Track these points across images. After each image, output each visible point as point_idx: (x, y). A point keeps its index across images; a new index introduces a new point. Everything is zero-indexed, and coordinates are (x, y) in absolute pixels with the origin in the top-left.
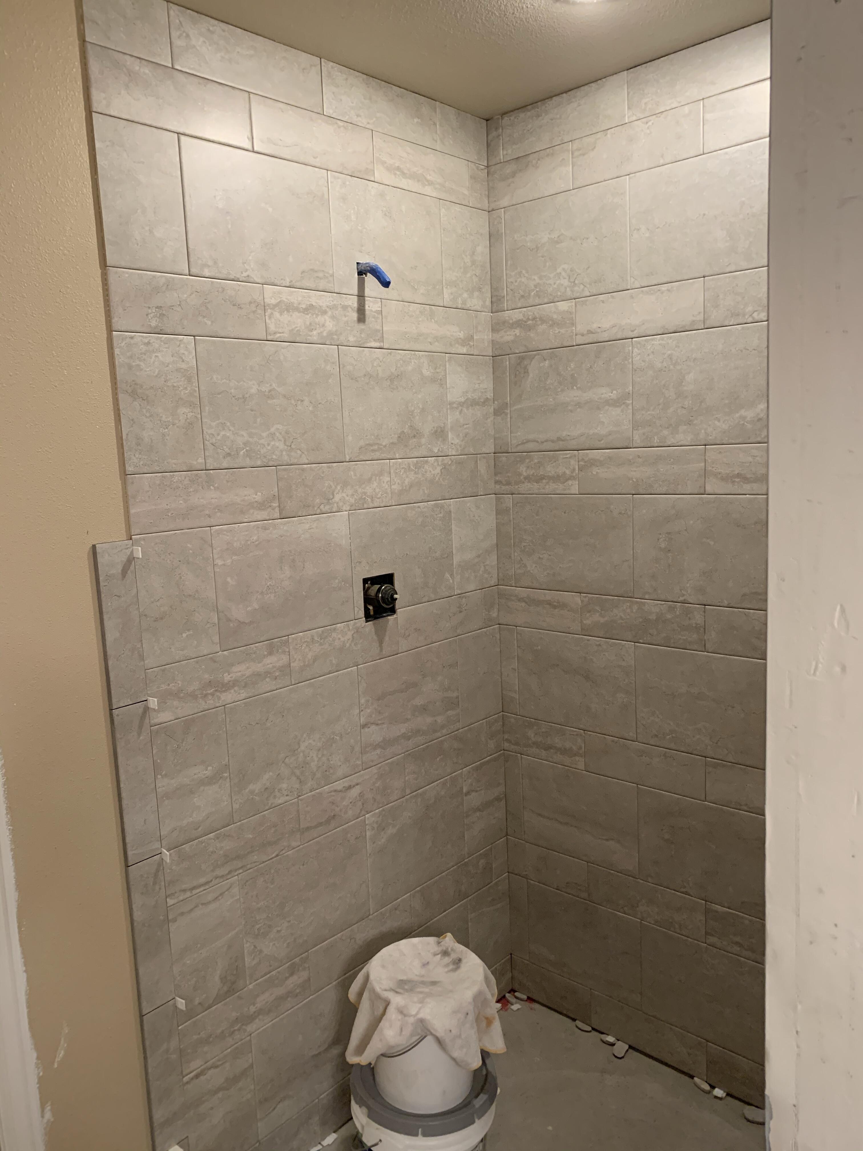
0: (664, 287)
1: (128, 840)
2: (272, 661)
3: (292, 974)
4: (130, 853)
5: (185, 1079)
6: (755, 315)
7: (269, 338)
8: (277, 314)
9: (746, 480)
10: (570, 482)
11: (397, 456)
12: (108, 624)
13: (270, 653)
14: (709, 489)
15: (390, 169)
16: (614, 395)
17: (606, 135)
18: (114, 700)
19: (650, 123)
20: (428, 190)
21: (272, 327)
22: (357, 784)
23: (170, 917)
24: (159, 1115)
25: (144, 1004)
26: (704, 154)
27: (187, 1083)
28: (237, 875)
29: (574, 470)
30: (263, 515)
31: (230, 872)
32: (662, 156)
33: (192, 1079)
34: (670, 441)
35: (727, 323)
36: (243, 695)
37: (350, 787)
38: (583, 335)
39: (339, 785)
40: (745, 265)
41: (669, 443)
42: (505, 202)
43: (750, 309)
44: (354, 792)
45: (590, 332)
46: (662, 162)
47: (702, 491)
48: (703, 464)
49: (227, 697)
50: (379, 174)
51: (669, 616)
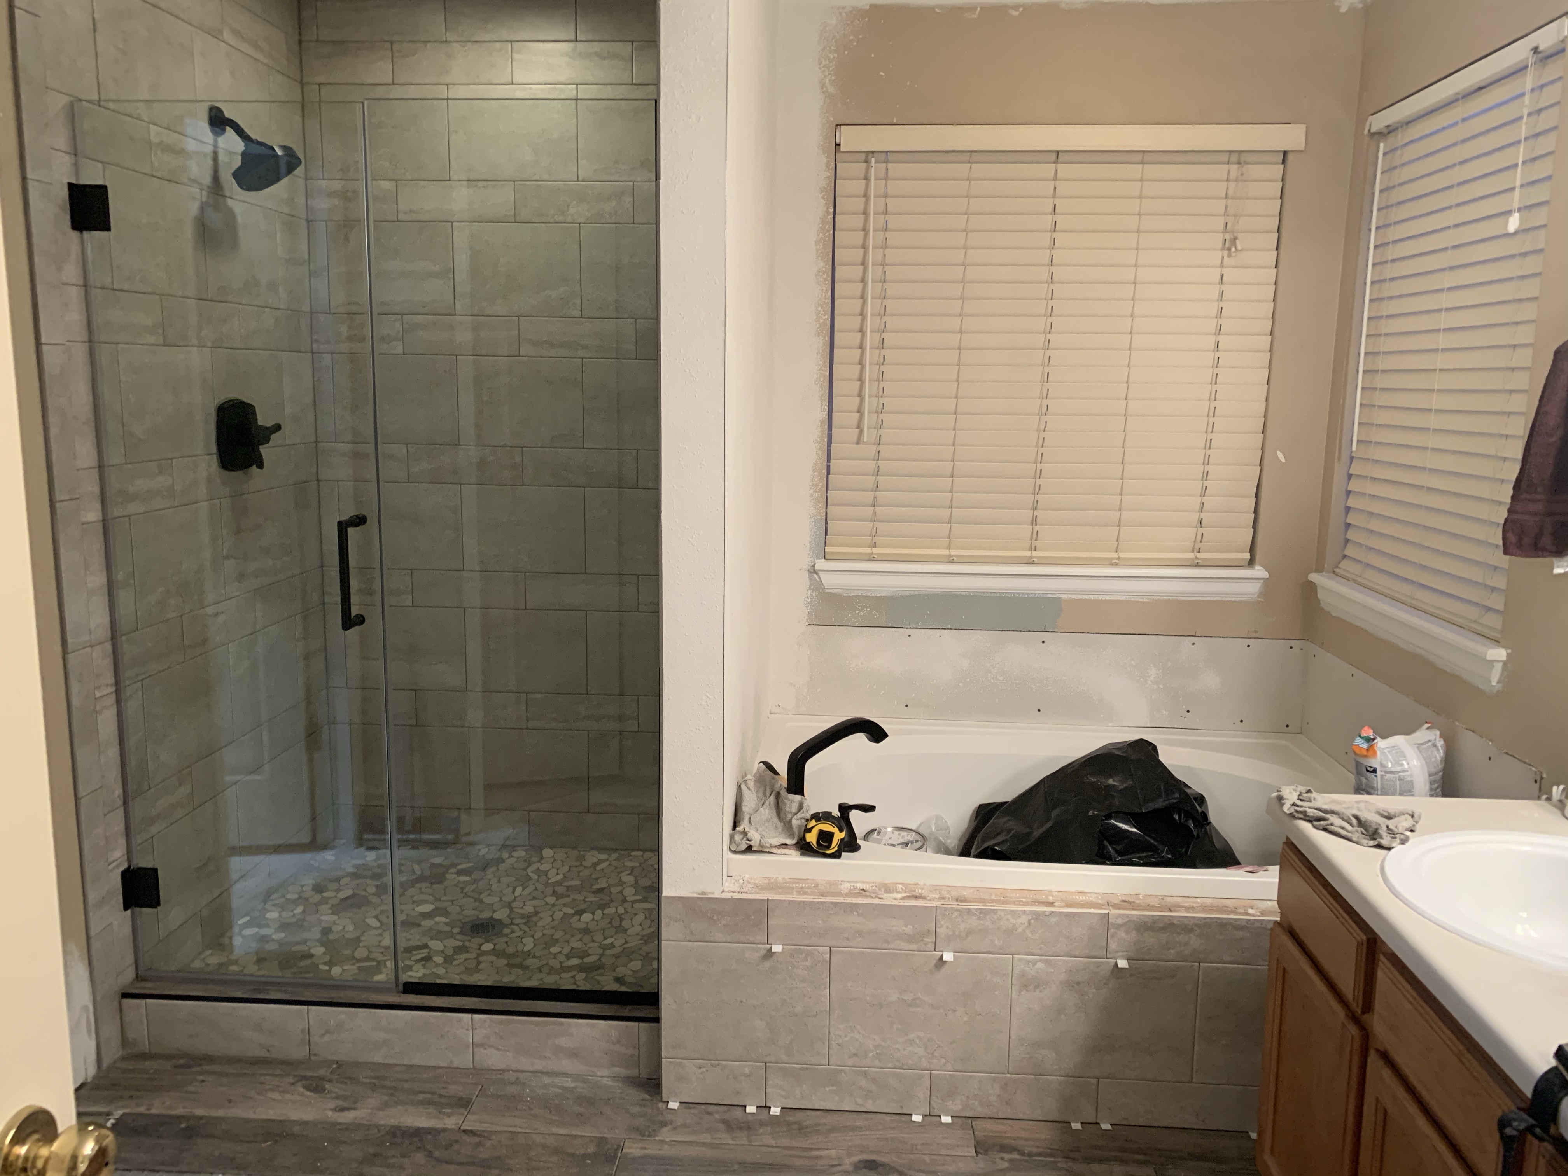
0: (481, 184)
1: (69, 627)
2: (162, 481)
3: (180, 785)
4: (70, 641)
5: (111, 867)
6: (556, 217)
7: (155, 174)
8: (159, 153)
9: (552, 345)
10: (395, 343)
11: (244, 302)
12: (53, 420)
13: (160, 473)
14: (522, 352)
15: (235, 32)
16: (437, 268)
17: (426, 46)
18: (57, 493)
19: (466, 48)
20: (259, 56)
21: (156, 164)
22: (223, 613)
23: (98, 709)
24: (92, 897)
25: (81, 788)
26: (512, 84)
27: (112, 871)
28: (142, 680)
29: (399, 332)
30: (152, 340)
31: (137, 675)
32: (478, 77)
33: (114, 868)
34: (488, 312)
35: (533, 220)
36: (143, 510)
37: (217, 615)
38: (405, 213)
39: (210, 610)
40: (546, 177)
41: (488, 313)
42: (321, 79)
43: (552, 212)
44: (221, 619)
45: (412, 211)
46: (477, 81)
47: (517, 353)
48: (517, 332)
49: (133, 508)
50: (227, 35)
51: (491, 458)
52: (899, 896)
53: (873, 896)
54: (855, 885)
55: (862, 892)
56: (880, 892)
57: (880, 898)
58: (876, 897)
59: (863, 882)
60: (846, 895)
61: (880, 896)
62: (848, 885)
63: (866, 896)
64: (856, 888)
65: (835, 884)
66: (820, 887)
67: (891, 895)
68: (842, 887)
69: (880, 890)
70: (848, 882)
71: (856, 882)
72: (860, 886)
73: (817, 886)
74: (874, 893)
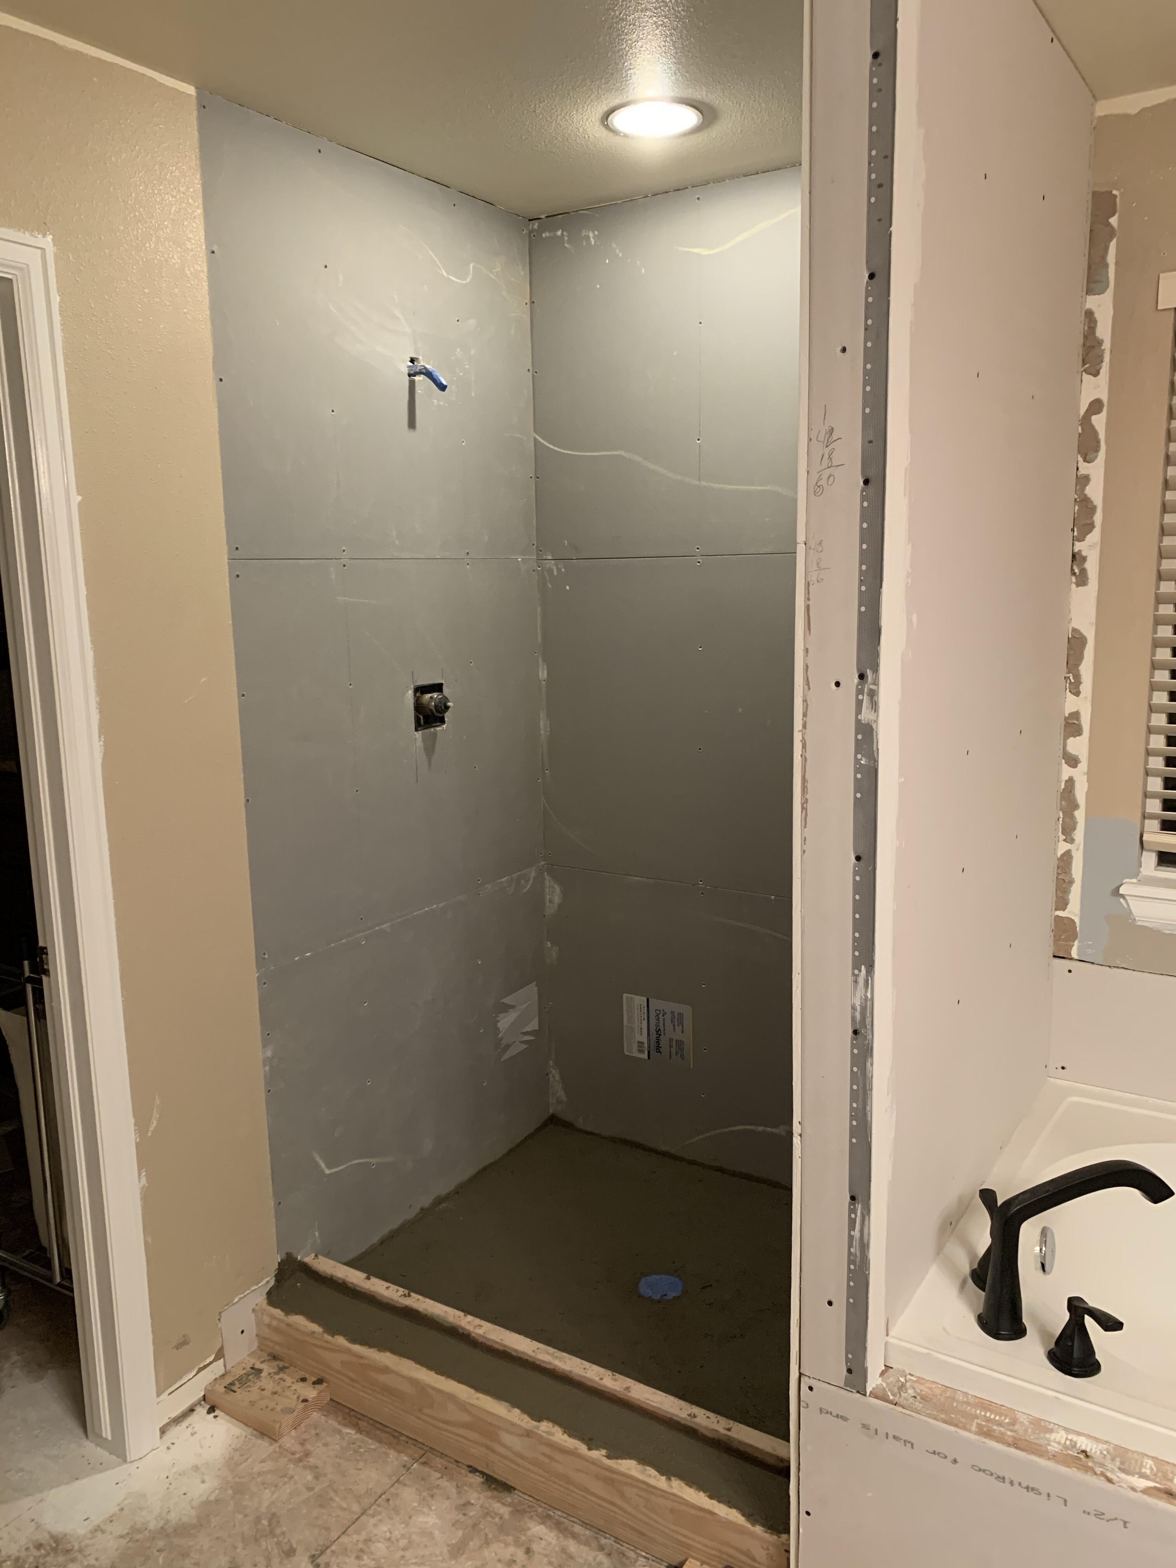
52: (1143, 1483)
53: (1098, 1470)
54: (1075, 1438)
55: (1082, 1456)
56: (1110, 1466)
57: (1110, 1480)
58: (1103, 1474)
59: (1088, 1436)
60: (1054, 1457)
61: (1109, 1474)
62: (1060, 1436)
63: (1087, 1469)
64: (1074, 1445)
65: (1041, 1426)
66: (1017, 1427)
67: (1129, 1478)
68: (1053, 1436)
69: (1113, 1460)
70: (1067, 1430)
71: (1079, 1434)
72: (1083, 1443)
73: (1014, 1422)
74: (1102, 1465)
